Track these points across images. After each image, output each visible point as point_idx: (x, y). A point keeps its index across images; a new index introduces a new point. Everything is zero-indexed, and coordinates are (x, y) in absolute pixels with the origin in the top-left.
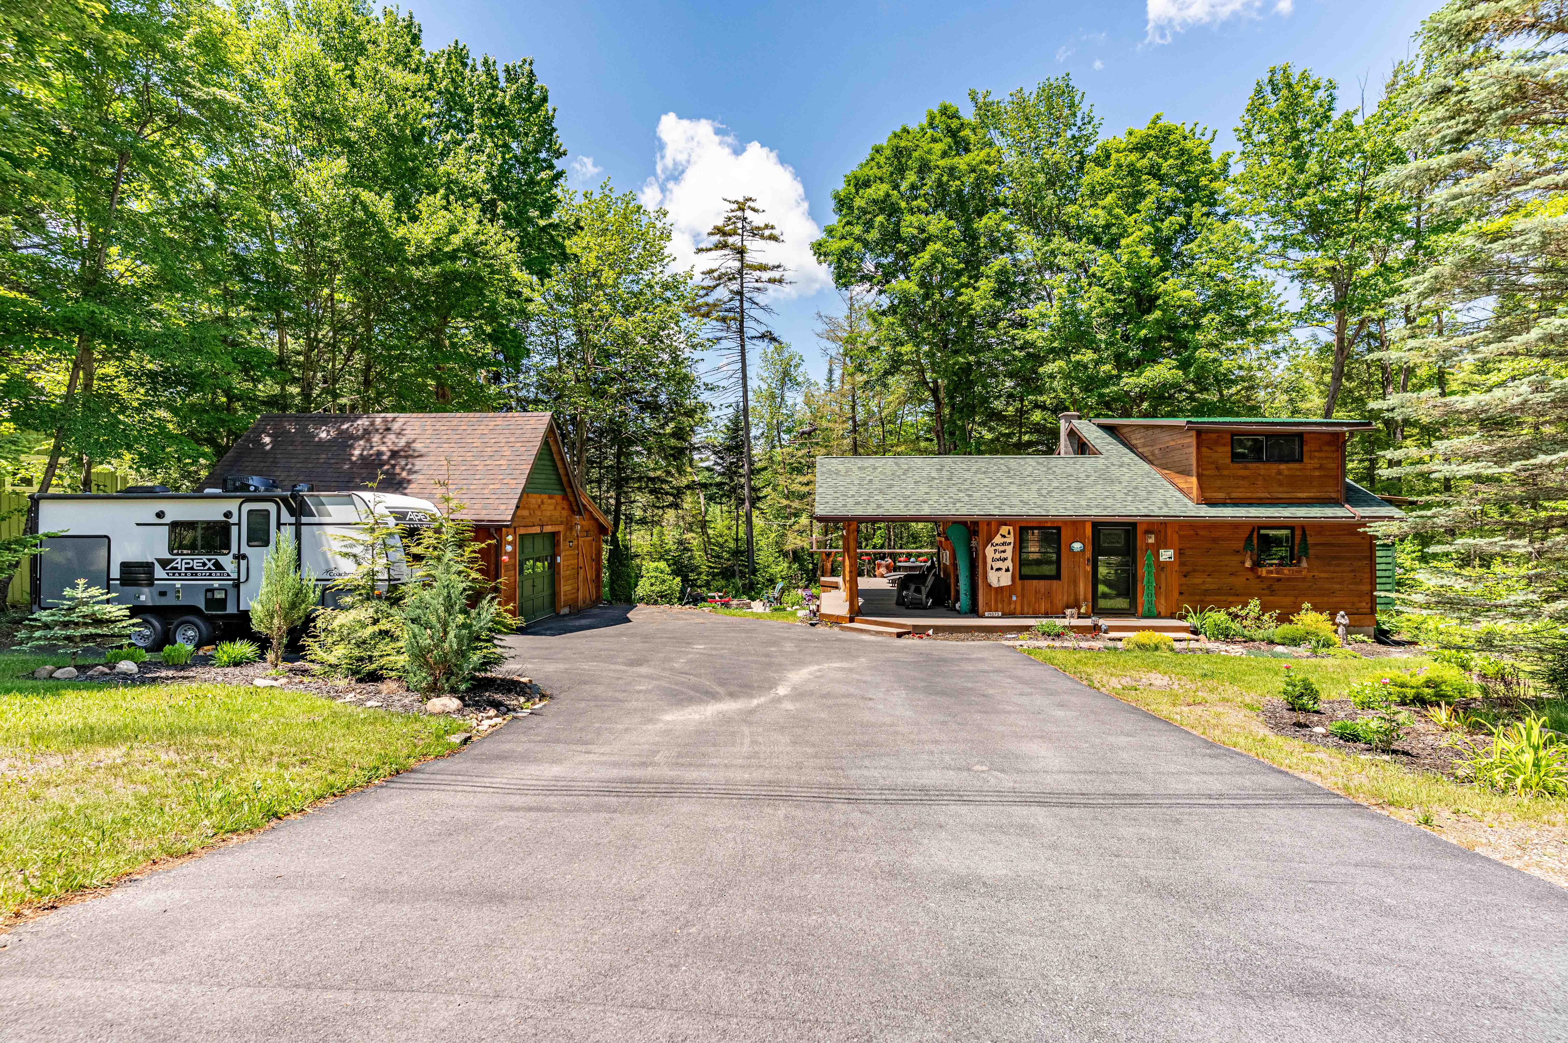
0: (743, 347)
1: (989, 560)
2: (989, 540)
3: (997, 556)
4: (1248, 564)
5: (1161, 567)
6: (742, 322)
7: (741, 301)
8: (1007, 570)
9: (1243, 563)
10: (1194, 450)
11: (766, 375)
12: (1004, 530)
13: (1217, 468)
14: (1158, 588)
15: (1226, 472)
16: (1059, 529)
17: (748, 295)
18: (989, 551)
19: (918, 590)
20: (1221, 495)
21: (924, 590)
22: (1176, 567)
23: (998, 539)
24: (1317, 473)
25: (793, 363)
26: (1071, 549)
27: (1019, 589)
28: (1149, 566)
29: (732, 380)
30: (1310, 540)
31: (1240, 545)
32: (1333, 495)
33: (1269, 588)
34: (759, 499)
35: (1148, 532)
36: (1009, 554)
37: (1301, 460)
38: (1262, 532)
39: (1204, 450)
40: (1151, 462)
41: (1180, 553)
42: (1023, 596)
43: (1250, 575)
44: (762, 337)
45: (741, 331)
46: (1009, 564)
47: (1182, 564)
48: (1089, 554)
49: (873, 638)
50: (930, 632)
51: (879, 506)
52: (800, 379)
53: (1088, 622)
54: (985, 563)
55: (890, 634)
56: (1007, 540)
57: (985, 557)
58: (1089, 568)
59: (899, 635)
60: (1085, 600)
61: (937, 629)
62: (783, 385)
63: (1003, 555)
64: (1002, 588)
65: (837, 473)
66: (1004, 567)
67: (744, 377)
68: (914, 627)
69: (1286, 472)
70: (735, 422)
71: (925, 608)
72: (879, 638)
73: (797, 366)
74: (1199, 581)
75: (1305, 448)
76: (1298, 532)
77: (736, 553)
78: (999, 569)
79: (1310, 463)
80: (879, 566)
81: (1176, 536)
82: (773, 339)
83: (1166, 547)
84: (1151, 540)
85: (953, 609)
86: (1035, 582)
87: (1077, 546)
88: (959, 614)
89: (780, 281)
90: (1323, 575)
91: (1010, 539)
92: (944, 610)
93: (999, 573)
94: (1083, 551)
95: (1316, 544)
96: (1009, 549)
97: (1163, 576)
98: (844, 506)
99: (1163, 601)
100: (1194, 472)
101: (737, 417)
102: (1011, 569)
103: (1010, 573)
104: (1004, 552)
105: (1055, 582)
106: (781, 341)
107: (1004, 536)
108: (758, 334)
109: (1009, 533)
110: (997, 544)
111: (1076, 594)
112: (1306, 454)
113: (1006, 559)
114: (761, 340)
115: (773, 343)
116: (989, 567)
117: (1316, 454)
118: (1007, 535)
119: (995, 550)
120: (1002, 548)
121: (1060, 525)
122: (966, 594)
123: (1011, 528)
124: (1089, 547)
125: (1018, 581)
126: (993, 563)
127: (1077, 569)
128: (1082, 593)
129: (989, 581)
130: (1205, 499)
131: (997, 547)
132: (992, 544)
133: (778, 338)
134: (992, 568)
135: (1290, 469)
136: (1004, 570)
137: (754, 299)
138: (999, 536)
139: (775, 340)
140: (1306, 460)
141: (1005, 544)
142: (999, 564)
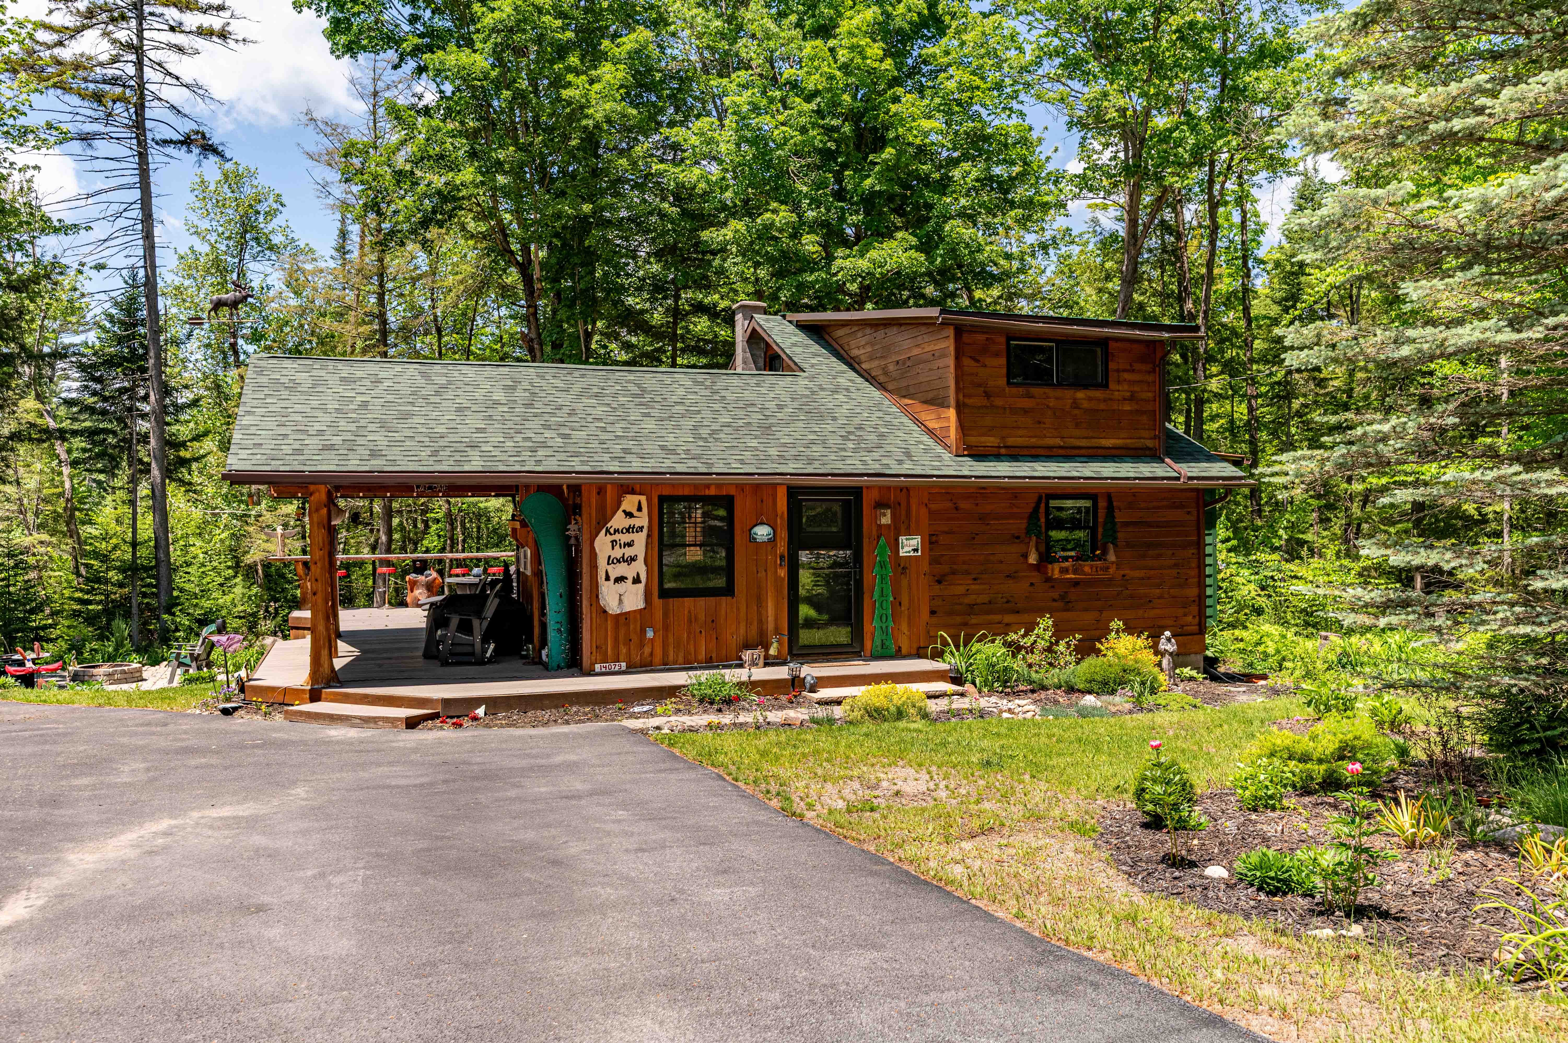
0: (143, 156)
1: (602, 562)
2: (602, 522)
3: (618, 553)
4: (1033, 559)
5: (902, 566)
6: (140, 108)
7: (139, 65)
8: (637, 580)
9: (1025, 556)
10: (951, 361)
11: (204, 225)
12: (630, 502)
13: (987, 395)
14: (897, 603)
15: (999, 402)
16: (731, 499)
17: (151, 54)
18: (602, 543)
19: (465, 627)
20: (991, 441)
21: (479, 627)
22: (925, 567)
23: (618, 521)
24: (1127, 408)
25: (262, 208)
26: (752, 539)
27: (659, 614)
28: (882, 566)
29: (122, 222)
30: (1120, 517)
31: (1023, 524)
32: (1150, 443)
33: (1062, 598)
34: (184, 462)
35: (880, 505)
36: (639, 549)
37: (1105, 385)
38: (1053, 503)
39: (967, 361)
40: (882, 387)
41: (931, 542)
42: (666, 628)
43: (1036, 577)
44: (186, 142)
45: (139, 125)
46: (639, 567)
47: (934, 561)
48: (782, 547)
49: (352, 733)
50: (481, 711)
51: (374, 454)
52: (277, 239)
53: (781, 673)
54: (594, 567)
55: (392, 721)
56: (637, 522)
57: (594, 556)
58: (783, 573)
59: (412, 723)
60: (777, 631)
61: (495, 704)
62: (242, 247)
63: (629, 552)
64: (626, 616)
65: (293, 387)
66: (631, 575)
67: (147, 219)
68: (446, 702)
69: (1086, 405)
70: (129, 307)
71: (481, 662)
72: (367, 733)
73: (271, 214)
74: (960, 590)
75: (1112, 366)
76: (1102, 504)
77: (132, 570)
78: (620, 579)
79: (1118, 390)
80: (414, 584)
81: (924, 511)
82: (209, 149)
83: (909, 533)
84: (886, 520)
85: (537, 661)
86: (688, 602)
87: (762, 532)
88: (548, 670)
89: (223, 35)
90: (1137, 574)
91: (642, 520)
92: (517, 664)
93: (621, 587)
94: (772, 541)
95: (1126, 524)
96: (640, 539)
97: (904, 583)
98: (298, 452)
99: (904, 627)
100: (952, 401)
101: (133, 299)
102: (643, 577)
103: (641, 587)
104: (630, 544)
105: (724, 601)
106: (228, 155)
107: (629, 515)
108: (176, 137)
109: (640, 509)
110: (616, 531)
111: (760, 622)
112: (1113, 376)
113: (633, 559)
114: (184, 148)
115: (211, 156)
116: (602, 575)
117: (1126, 376)
118: (636, 513)
119: (614, 542)
120: (625, 538)
121: (732, 492)
122: (559, 630)
123: (643, 498)
124: (784, 534)
125: (657, 602)
126: (610, 568)
127: (762, 574)
128: (771, 619)
129: (602, 603)
130: (969, 447)
131: (617, 537)
132: (608, 531)
133: (220, 148)
134: (607, 578)
135: (1090, 399)
136: (630, 580)
137: (167, 66)
138: (620, 514)
139: (215, 151)
140: (1112, 385)
141: (631, 529)
142: (619, 570)
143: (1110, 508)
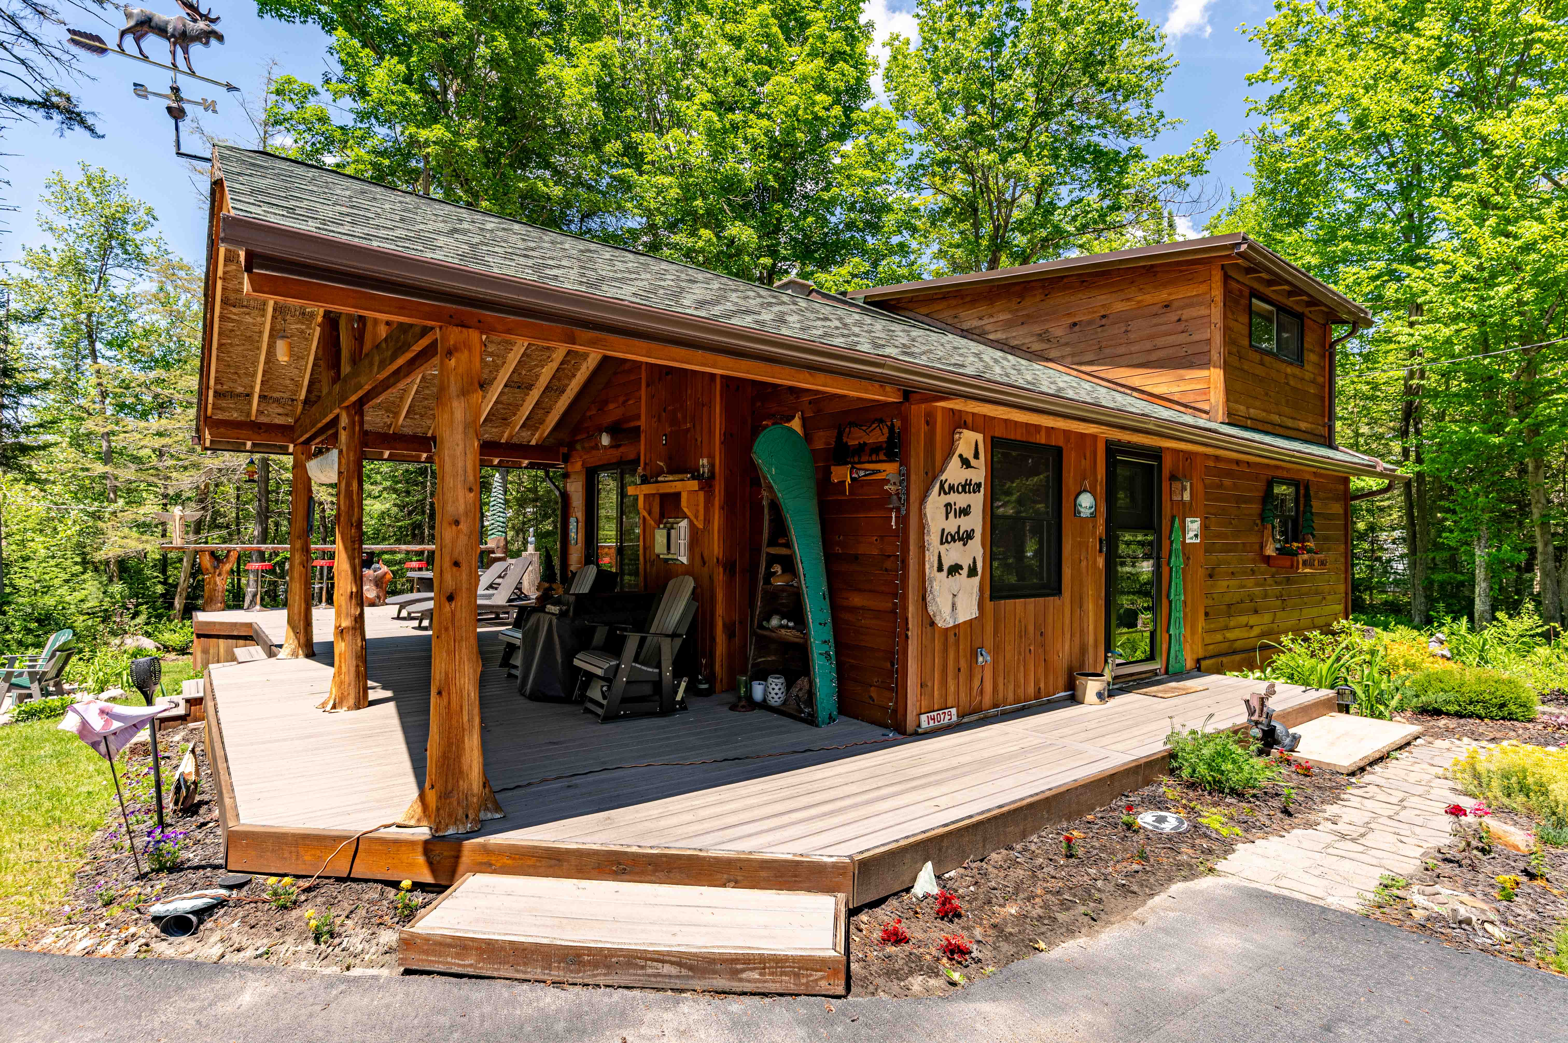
1: (933, 538)
2: (934, 473)
3: (951, 525)
5: (1188, 556)
8: (972, 572)
10: (1213, 309)
11: (61, 222)
12: (965, 443)
13: (1239, 355)
14: (1185, 604)
15: (1245, 366)
16: (1058, 452)
18: (934, 508)
21: (669, 650)
22: (1202, 557)
23: (954, 473)
24: (1313, 390)
25: (131, 218)
26: (1077, 513)
27: (990, 629)
28: (1176, 554)
30: (1312, 505)
32: (1323, 431)
35: (1174, 476)
36: (976, 520)
37: (1302, 364)
41: (1205, 525)
42: (997, 650)
46: (976, 550)
47: (1207, 550)
48: (1101, 526)
54: (923, 547)
55: (791, 970)
56: (974, 476)
57: (922, 528)
58: (1101, 562)
60: (1096, 645)
62: (105, 252)
63: (965, 524)
64: (957, 630)
66: (966, 563)
69: (1291, 381)
71: (670, 711)
73: (140, 227)
74: (1223, 586)
75: (1306, 344)
76: (1302, 492)
78: (955, 569)
79: (1308, 370)
81: (1202, 488)
82: (75, 118)
83: (1192, 514)
86: (1018, 604)
87: (1086, 503)
88: (814, 725)
91: (979, 474)
93: (955, 583)
94: (1094, 517)
96: (977, 505)
97: (1189, 577)
100: (1221, 363)
102: (980, 566)
103: (976, 580)
104: (965, 512)
105: (1052, 603)
106: (99, 131)
107: (965, 463)
108: (30, 96)
109: (976, 456)
110: (951, 489)
111: (1082, 631)
112: (1307, 355)
113: (969, 536)
114: (42, 112)
115: (77, 127)
116: (931, 559)
117: (1312, 356)
118: (973, 462)
119: (948, 505)
120: (961, 501)
121: (1061, 443)
122: (827, 654)
123: (979, 439)
124: (1103, 507)
125: (989, 605)
126: (942, 548)
127: (1084, 564)
128: (1091, 627)
129: (931, 610)
130: (1229, 414)
131: (952, 498)
132: (942, 487)
133: (90, 120)
134: (940, 569)
135: (1294, 376)
136: (965, 572)
137: (24, 24)
138: (955, 462)
139: (82, 122)
140: (1305, 365)
141: (967, 487)
142: (954, 554)
143: (1307, 496)
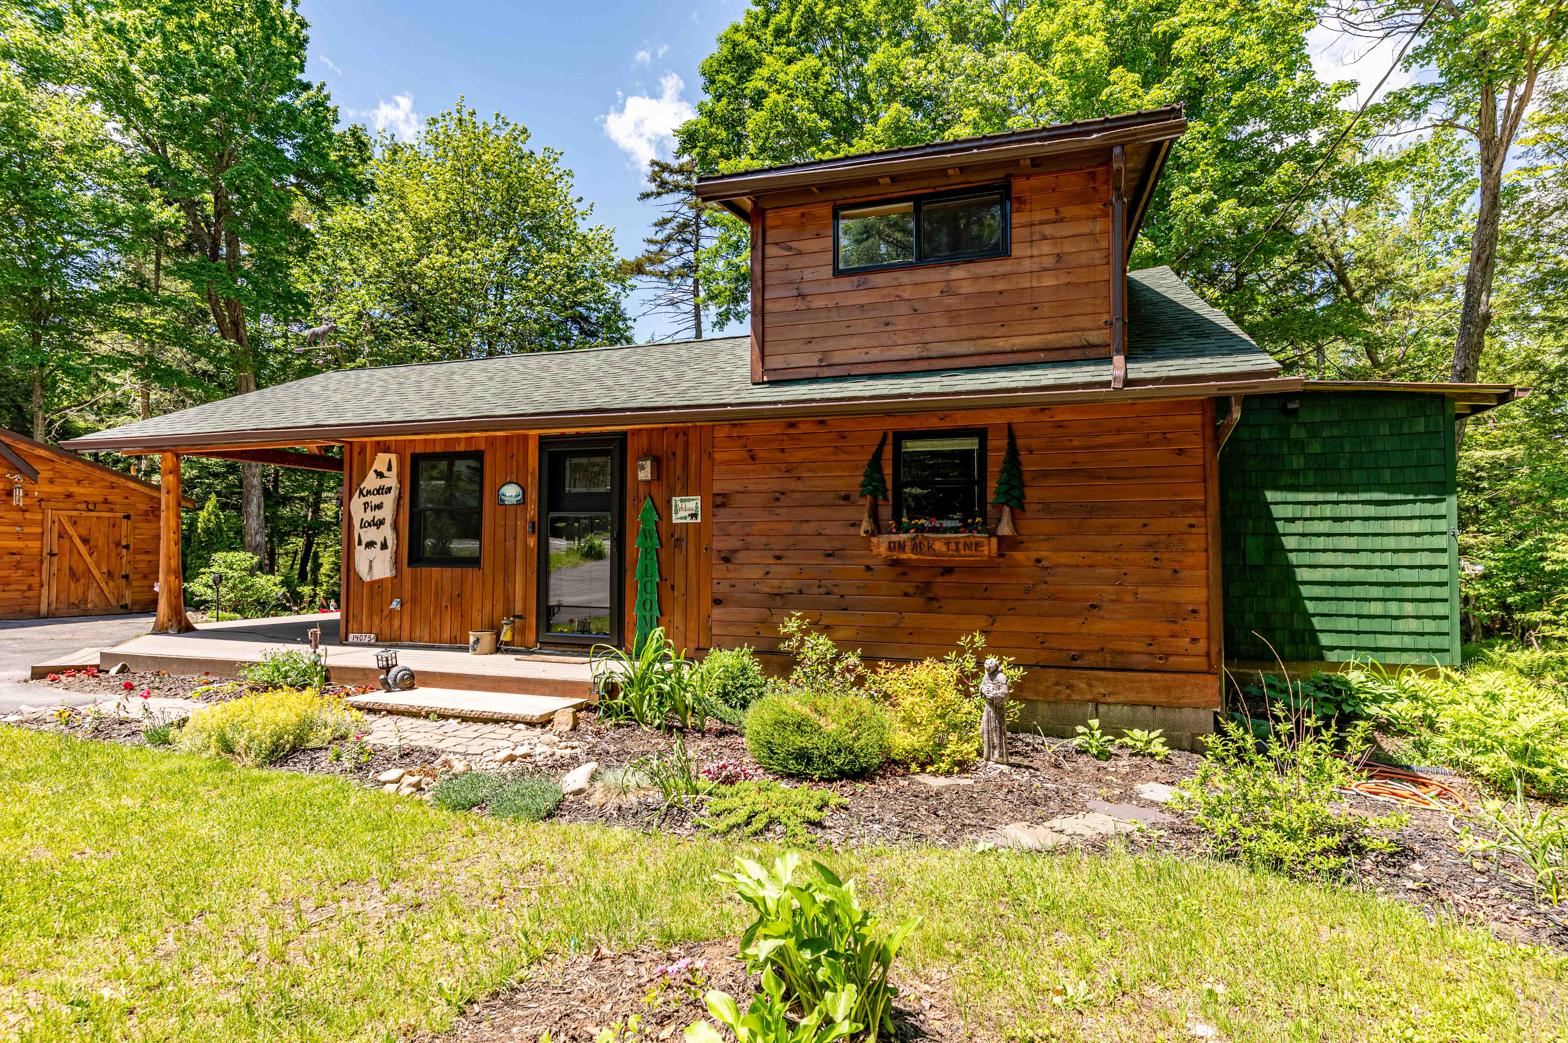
1: (357, 526)
2: (356, 483)
3: (369, 516)
4: (866, 530)
5: (674, 537)
8: (384, 546)
9: (858, 525)
12: (381, 461)
13: (798, 294)
14: (668, 587)
15: (819, 302)
16: (479, 453)
18: (357, 506)
20: (805, 359)
22: (708, 540)
23: (371, 482)
24: (1049, 281)
26: (500, 501)
27: (407, 585)
28: (646, 535)
30: (1028, 464)
32: (1094, 337)
33: (924, 592)
36: (387, 513)
37: (1005, 253)
38: (912, 446)
39: (771, 251)
41: (716, 505)
42: (414, 600)
46: (387, 531)
47: (720, 531)
48: (532, 511)
54: (350, 530)
56: (387, 483)
58: (532, 542)
60: (522, 612)
63: (379, 514)
64: (378, 583)
66: (379, 540)
69: (967, 288)
74: (759, 573)
75: (1016, 218)
76: (997, 444)
78: (371, 544)
79: (1031, 255)
81: (708, 463)
83: (686, 492)
84: (644, 474)
86: (437, 571)
87: (511, 492)
90: (1063, 558)
91: (391, 481)
93: (371, 553)
94: (522, 503)
95: (1045, 474)
96: (389, 500)
97: (679, 560)
99: (678, 620)
100: (747, 311)
102: (390, 543)
103: (388, 554)
104: (379, 507)
105: (470, 573)
107: (380, 475)
109: (390, 469)
110: (368, 492)
112: (1017, 234)
113: (382, 522)
116: (356, 539)
117: (1048, 230)
118: (386, 473)
119: (366, 504)
120: (375, 500)
121: (482, 447)
123: (393, 457)
124: (533, 495)
125: (407, 571)
126: (362, 532)
127: (510, 543)
129: (357, 569)
130: (770, 371)
131: (369, 499)
132: (361, 492)
134: (360, 543)
135: (976, 278)
136: (378, 546)
138: (371, 475)
140: (1017, 250)
141: (380, 491)
142: (370, 534)
143: (1011, 449)
